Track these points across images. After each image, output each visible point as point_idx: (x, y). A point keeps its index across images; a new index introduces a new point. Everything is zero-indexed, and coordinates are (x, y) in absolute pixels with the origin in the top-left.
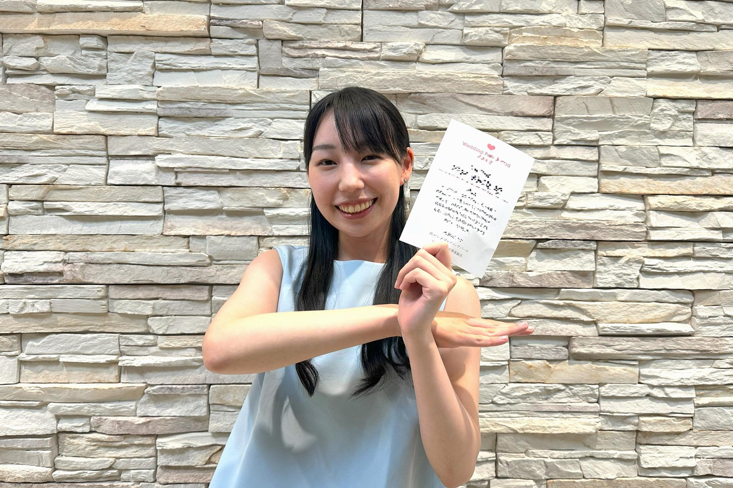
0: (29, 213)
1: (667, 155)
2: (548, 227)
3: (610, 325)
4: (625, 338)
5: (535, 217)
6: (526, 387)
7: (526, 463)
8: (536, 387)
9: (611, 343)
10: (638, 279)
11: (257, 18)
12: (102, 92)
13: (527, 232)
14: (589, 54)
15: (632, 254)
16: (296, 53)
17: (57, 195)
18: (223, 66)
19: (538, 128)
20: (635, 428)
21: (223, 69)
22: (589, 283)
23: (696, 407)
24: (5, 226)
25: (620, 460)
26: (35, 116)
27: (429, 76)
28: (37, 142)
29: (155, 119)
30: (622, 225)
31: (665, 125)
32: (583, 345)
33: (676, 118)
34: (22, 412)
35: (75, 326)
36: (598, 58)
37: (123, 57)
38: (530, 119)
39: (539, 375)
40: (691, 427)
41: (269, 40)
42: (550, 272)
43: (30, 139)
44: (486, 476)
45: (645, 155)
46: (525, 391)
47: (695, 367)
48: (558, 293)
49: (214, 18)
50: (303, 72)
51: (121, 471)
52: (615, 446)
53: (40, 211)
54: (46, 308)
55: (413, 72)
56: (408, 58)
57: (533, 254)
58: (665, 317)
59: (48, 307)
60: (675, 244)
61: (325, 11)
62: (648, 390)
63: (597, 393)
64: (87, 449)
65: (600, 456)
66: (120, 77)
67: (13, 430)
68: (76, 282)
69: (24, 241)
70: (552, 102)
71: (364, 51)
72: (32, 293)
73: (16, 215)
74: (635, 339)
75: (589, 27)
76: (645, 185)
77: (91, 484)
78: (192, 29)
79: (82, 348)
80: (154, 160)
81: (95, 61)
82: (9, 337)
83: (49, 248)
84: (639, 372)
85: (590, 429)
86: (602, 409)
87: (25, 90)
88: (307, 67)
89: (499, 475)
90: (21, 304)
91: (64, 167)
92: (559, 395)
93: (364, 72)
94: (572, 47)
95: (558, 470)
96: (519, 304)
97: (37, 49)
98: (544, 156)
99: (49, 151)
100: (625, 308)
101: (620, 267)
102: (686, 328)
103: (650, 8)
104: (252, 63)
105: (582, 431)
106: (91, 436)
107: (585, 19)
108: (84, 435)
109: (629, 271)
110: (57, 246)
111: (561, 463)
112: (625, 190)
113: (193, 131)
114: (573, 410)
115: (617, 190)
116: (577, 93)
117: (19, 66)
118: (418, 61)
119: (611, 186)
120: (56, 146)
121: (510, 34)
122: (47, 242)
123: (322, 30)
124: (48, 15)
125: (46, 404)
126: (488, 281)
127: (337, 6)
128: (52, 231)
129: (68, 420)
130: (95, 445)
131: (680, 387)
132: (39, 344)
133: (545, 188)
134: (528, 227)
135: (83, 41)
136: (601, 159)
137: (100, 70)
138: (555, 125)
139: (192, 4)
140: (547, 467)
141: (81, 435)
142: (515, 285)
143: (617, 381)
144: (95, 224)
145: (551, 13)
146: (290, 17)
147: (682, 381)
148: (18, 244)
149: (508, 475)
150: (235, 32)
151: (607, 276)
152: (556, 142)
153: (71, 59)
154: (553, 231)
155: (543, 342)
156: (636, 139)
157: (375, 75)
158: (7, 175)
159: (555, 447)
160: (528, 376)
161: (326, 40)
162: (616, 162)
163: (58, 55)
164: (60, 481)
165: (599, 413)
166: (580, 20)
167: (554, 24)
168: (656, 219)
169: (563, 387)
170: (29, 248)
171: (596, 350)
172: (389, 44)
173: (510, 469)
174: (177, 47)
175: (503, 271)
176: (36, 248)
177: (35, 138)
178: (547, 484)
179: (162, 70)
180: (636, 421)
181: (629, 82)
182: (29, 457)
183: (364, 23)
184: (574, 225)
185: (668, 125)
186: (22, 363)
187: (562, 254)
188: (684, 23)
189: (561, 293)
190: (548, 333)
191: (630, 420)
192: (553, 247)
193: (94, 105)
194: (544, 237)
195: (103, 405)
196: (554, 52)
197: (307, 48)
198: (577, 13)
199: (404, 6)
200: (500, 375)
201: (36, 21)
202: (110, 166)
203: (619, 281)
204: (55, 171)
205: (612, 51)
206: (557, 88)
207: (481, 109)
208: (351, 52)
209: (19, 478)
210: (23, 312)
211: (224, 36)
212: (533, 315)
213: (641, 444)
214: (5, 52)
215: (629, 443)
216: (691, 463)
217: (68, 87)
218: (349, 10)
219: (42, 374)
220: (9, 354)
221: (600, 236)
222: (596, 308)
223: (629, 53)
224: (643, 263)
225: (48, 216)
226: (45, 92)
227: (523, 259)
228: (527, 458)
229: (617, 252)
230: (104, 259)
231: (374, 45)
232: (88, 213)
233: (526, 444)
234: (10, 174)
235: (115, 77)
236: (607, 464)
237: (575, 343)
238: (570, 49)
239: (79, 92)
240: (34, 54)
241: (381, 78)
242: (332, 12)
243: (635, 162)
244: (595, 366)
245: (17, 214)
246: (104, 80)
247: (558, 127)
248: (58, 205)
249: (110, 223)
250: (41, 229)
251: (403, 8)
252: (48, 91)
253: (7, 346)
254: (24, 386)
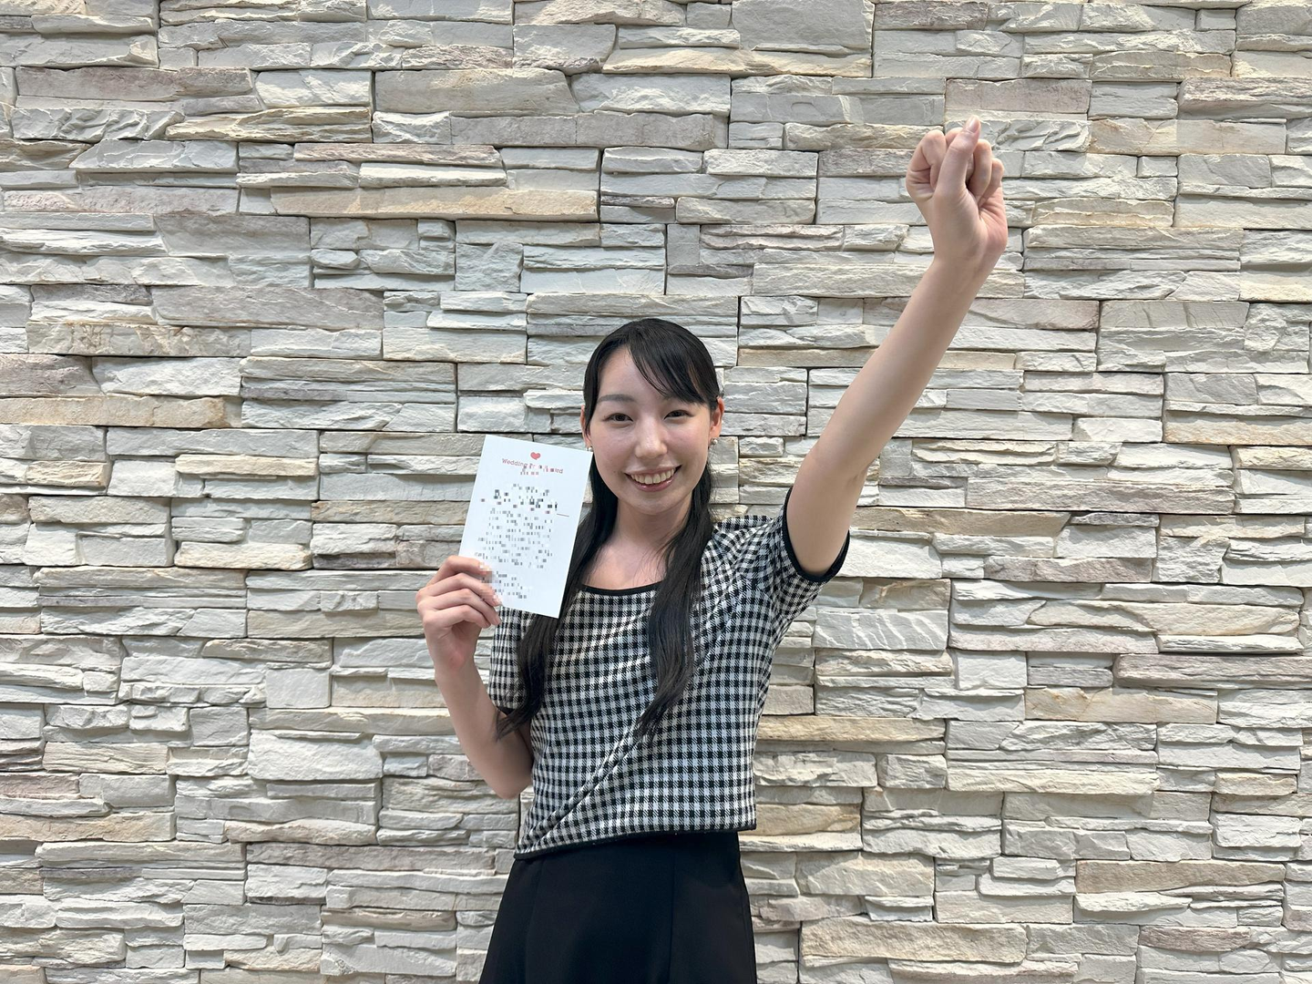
0: (346, 470)
1: (1270, 387)
2: (1089, 494)
3: (1178, 638)
4: (1198, 658)
5: (1068, 478)
6: (1050, 727)
7: (1048, 836)
8: (1064, 727)
9: (1179, 666)
10: (1220, 570)
11: (668, 193)
12: (450, 301)
13: (1058, 501)
14: (1154, 239)
15: (1212, 534)
16: (720, 243)
17: (387, 445)
18: (619, 263)
19: (1075, 347)
20: (1210, 789)
21: (619, 268)
22: (1146, 576)
23: (1303, 760)
24: (316, 488)
25: (1186, 834)
26: (357, 336)
27: (916, 274)
28: (360, 372)
29: (523, 339)
30: (1199, 491)
31: (1268, 343)
32: (1136, 667)
33: (1283, 332)
34: (335, 747)
35: (410, 627)
36: (1167, 243)
37: (478, 251)
38: (1063, 333)
39: (1069, 709)
40: (1295, 788)
41: (682, 224)
42: (1090, 559)
43: (350, 367)
44: (987, 853)
45: (1234, 387)
46: (1048, 732)
47: (1302, 701)
48: (1101, 590)
49: (606, 194)
50: (729, 270)
51: (469, 833)
52: (1179, 814)
53: (363, 468)
54: (372, 604)
55: (892, 268)
56: (884, 247)
57: (1066, 533)
58: (1260, 626)
59: (375, 601)
60: (1278, 519)
61: (764, 181)
62: (1232, 734)
63: (1154, 736)
64: (424, 801)
65: (1157, 829)
66: (474, 279)
67: (325, 773)
68: (411, 566)
69: (341, 510)
70: (1096, 309)
71: (820, 238)
72: (352, 583)
73: (330, 474)
74: (1214, 659)
75: (1153, 197)
76: (1234, 431)
77: (429, 849)
78: (578, 213)
79: (419, 659)
80: (521, 396)
81: (438, 256)
82: (318, 642)
83: (375, 519)
84: (1218, 707)
85: (1142, 789)
86: (1161, 760)
87: (341, 298)
88: (735, 262)
89: (1007, 852)
90: (339, 597)
91: (398, 406)
92: (1098, 738)
93: (821, 270)
94: (1129, 229)
95: (1094, 846)
96: (1042, 606)
97: (359, 238)
98: (1083, 388)
99: (376, 383)
100: (1199, 614)
101: (1195, 553)
102: (1291, 644)
103: (1248, 168)
104: (657, 259)
105: (1132, 792)
106: (432, 781)
107: (1147, 185)
108: (420, 781)
109: (1207, 559)
110: (388, 517)
111: (1098, 837)
112: (1203, 439)
113: (575, 355)
114: (1118, 761)
115: (1192, 439)
116: (1134, 296)
117: (334, 264)
118: (897, 250)
119: (1183, 433)
120: (385, 377)
121: (1036, 209)
122: (373, 511)
123: (758, 208)
124: (374, 192)
125: (370, 737)
126: (997, 572)
127: (783, 173)
128: (380, 496)
129: (398, 760)
130: (434, 795)
131: (1280, 730)
132: (359, 652)
133: (1084, 436)
134: (1059, 493)
135: (423, 228)
136: (1168, 392)
137: (446, 270)
138: (1100, 342)
139: (575, 173)
140: (1078, 842)
141: (416, 781)
142: (1038, 578)
143: (1185, 719)
144: (439, 486)
145: (1096, 177)
146: (714, 191)
147: (1284, 721)
148: (331, 513)
149: (1020, 852)
150: (635, 214)
151: (1173, 566)
152: (1101, 368)
153: (407, 254)
154: (1096, 500)
155: (1079, 661)
156: (1222, 363)
157: (835, 273)
158: (316, 416)
159: (1091, 814)
160: (1053, 711)
161: (765, 223)
162: (1191, 397)
163: (388, 248)
164: (387, 844)
165: (1158, 766)
166: (1141, 187)
167: (1102, 194)
168: (1248, 483)
169: (1103, 727)
170: (348, 519)
171: (1155, 674)
172: (857, 227)
173: (1023, 844)
174: (556, 237)
175: (1020, 558)
176: (357, 519)
177: (357, 366)
178: (1076, 866)
179: (531, 270)
180: (1213, 778)
181: (1213, 278)
182: (345, 810)
183: (819, 197)
184: (1127, 491)
185: (1272, 343)
186: (334, 678)
187: (1107, 533)
188: (1301, 190)
189: (1105, 590)
190: (1084, 649)
191: (1204, 777)
192: (1096, 523)
193: (437, 320)
194: (1083, 508)
195: (447, 738)
196: (1101, 236)
197: (736, 235)
198: (1136, 176)
199: (880, 172)
200: (1012, 708)
201: (358, 200)
202: (460, 406)
203: (1192, 573)
204: (385, 412)
205: (1189, 233)
206: (1104, 289)
207: (991, 319)
208: (801, 240)
209: (332, 838)
210: (340, 609)
211: (620, 220)
212: (1063, 622)
213: (1218, 812)
214: (313, 243)
215: (1201, 811)
216: (1294, 842)
217: (402, 294)
218: (799, 178)
219: (361, 696)
220: (319, 665)
221: (1166, 507)
222: (1156, 612)
223: (1215, 236)
224: (1229, 546)
225: (373, 474)
226: (369, 300)
227: (1050, 539)
228: (1048, 828)
229: (1190, 531)
230: (453, 535)
231: (834, 230)
232: (431, 472)
233: (1047, 808)
234: (320, 415)
235: (467, 280)
236: (1166, 839)
237: (1124, 664)
238: (1127, 232)
239: (417, 301)
240: (354, 246)
241: (844, 277)
242: (775, 182)
243: (1219, 397)
244: (1151, 697)
245: (333, 471)
246: (452, 282)
247: (1104, 345)
248: (390, 459)
249: (460, 485)
250: (365, 493)
251: (879, 174)
252: (374, 298)
253: (315, 655)
254: (340, 711)
